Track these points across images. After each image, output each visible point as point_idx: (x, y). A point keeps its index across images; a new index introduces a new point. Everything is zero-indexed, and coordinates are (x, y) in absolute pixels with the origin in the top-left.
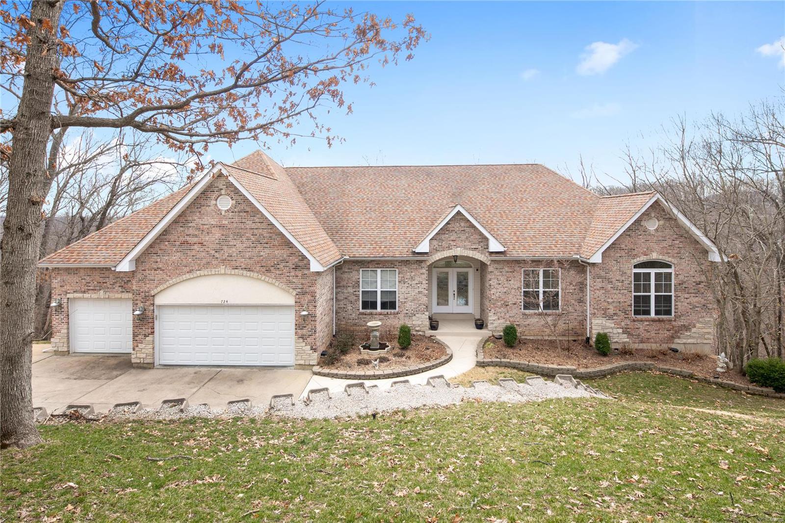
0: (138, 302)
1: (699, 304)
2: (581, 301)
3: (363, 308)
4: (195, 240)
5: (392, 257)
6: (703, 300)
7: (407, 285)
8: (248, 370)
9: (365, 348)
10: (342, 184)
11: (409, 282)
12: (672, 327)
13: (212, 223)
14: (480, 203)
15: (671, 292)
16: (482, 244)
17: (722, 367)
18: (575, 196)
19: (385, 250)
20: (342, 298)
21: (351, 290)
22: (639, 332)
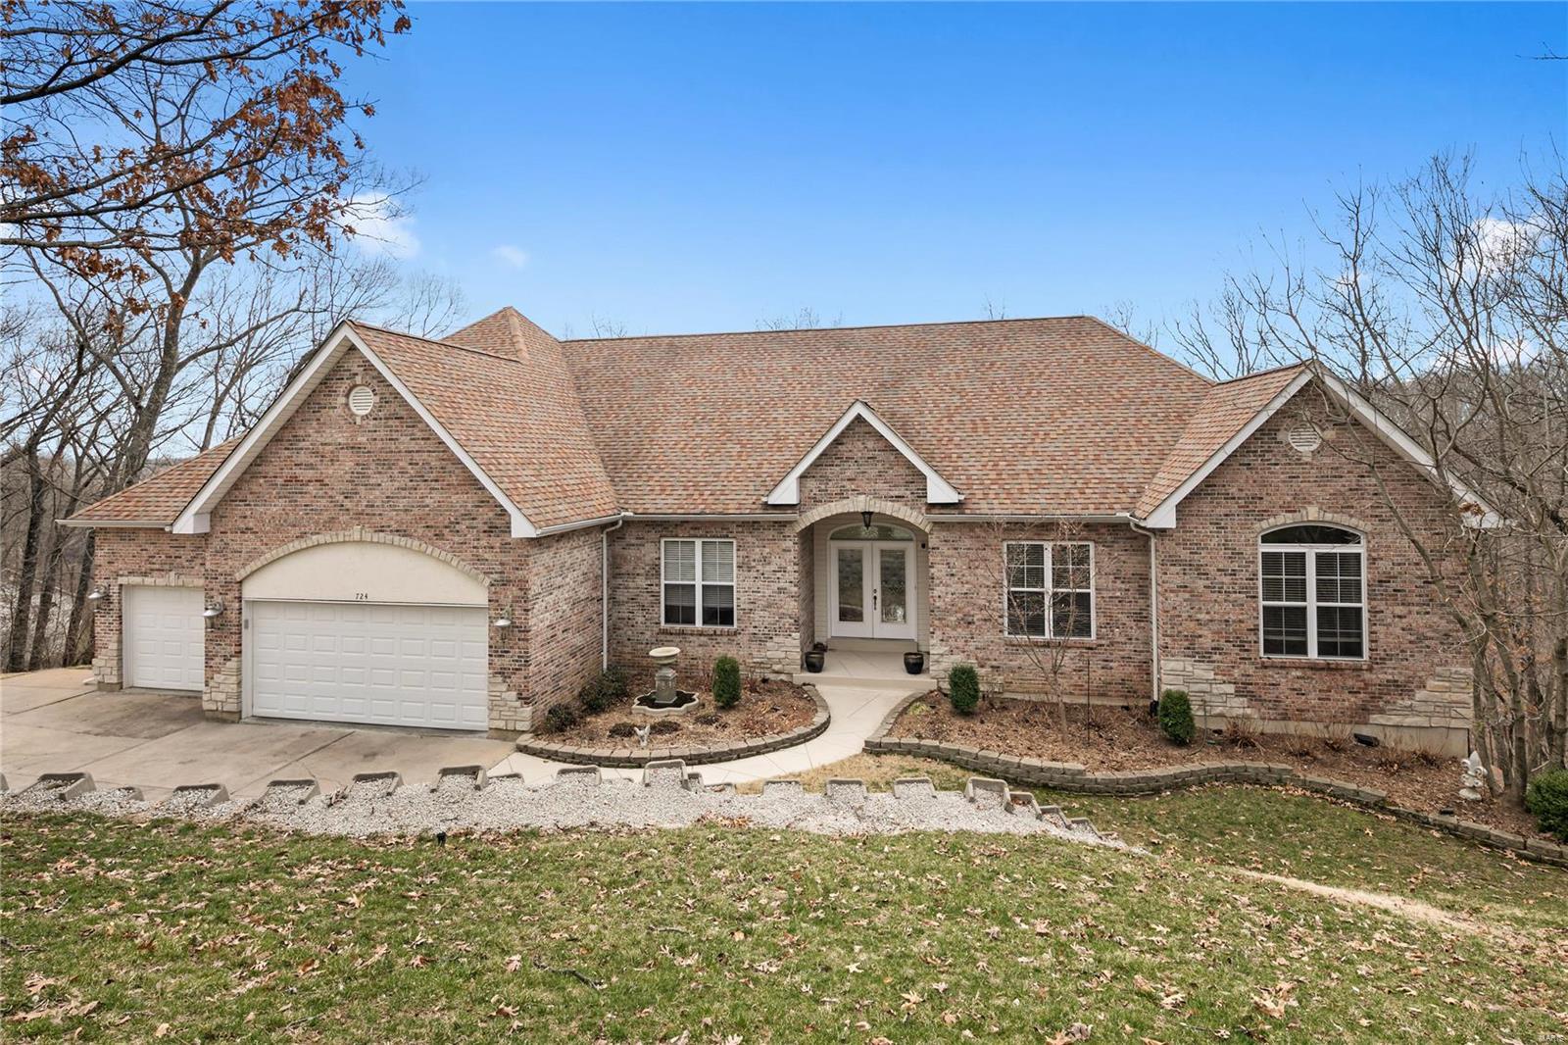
0: (214, 593)
1: (1434, 631)
2: (1142, 617)
3: (667, 621)
4: (310, 474)
5: (720, 513)
6: (1444, 622)
7: (755, 574)
8: (403, 734)
9: (642, 701)
10: (661, 370)
11: (759, 568)
12: (1362, 685)
13: (340, 440)
14: (934, 402)
15: (1360, 601)
16: (913, 487)
17: (1473, 789)
18: (1154, 383)
19: (711, 500)
20: (625, 599)
21: (642, 582)
22: (1277, 693)
